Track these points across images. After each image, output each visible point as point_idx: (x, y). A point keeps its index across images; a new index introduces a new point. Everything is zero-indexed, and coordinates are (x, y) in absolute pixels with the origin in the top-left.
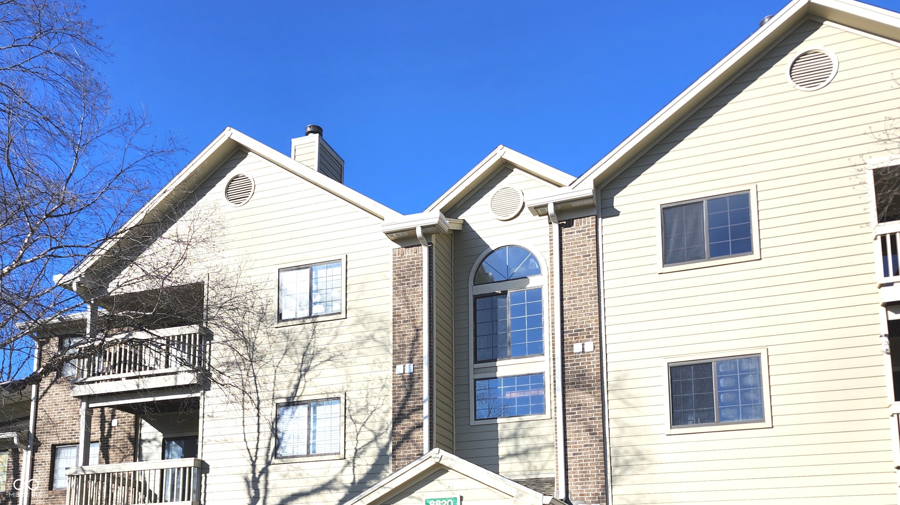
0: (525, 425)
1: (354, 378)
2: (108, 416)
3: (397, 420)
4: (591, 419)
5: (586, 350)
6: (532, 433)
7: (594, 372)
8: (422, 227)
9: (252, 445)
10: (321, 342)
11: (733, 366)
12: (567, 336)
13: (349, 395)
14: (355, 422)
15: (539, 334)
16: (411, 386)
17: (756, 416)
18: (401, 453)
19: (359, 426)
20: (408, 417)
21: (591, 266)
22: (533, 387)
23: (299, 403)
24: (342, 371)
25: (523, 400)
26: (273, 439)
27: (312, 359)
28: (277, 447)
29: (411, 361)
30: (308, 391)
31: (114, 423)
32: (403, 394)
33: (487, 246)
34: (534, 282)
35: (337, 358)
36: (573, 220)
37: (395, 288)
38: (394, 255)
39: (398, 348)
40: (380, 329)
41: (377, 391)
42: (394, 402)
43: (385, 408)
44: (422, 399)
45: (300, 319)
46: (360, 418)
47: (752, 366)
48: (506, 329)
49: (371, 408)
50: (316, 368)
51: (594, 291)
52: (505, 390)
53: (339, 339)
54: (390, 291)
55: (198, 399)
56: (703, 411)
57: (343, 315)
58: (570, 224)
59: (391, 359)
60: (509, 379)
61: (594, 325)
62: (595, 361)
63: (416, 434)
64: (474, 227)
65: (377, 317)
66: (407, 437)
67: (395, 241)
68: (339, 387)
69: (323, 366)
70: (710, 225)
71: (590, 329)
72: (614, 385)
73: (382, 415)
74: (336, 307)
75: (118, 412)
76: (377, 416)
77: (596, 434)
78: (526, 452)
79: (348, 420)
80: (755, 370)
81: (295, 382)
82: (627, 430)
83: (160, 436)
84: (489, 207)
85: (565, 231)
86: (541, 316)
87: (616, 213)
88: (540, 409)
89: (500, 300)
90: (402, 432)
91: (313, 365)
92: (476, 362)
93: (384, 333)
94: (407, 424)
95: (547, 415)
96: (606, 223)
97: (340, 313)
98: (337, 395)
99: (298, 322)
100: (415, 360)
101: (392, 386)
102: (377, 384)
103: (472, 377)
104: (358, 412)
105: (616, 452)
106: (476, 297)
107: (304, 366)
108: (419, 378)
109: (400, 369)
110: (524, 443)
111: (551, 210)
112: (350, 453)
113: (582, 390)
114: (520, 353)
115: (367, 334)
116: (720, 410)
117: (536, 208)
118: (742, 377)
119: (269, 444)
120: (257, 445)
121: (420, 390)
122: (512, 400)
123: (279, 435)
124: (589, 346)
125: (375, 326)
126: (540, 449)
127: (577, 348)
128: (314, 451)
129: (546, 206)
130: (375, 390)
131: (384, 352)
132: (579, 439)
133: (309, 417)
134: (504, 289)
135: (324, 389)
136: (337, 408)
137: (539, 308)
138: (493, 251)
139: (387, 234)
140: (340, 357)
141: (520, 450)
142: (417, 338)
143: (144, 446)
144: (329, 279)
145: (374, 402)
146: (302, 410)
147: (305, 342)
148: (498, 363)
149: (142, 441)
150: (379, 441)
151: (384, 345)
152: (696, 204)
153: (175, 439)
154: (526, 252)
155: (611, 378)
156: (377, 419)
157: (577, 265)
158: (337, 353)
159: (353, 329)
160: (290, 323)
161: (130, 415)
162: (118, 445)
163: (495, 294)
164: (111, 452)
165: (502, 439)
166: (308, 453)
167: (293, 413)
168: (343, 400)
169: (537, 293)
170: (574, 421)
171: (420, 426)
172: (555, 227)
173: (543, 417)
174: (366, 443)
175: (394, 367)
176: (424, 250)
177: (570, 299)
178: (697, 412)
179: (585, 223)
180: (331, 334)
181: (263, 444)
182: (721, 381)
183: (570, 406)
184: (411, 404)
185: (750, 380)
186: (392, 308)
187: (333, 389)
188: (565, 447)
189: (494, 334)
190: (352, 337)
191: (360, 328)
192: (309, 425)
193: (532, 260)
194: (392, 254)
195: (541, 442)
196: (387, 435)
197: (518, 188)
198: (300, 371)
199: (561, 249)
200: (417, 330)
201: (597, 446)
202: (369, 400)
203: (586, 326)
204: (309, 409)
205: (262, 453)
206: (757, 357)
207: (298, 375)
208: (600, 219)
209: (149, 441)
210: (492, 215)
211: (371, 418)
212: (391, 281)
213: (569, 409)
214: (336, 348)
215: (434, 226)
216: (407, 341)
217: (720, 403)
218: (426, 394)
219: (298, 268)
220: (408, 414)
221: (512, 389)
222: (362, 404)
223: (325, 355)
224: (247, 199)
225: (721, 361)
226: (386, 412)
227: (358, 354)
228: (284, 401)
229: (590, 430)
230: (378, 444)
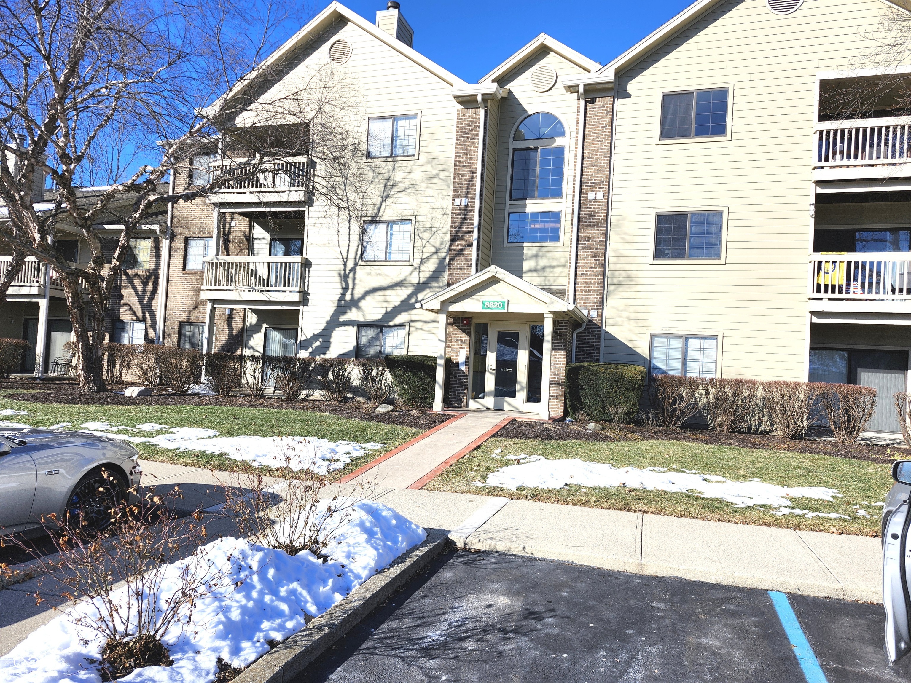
0: (544, 249)
1: (423, 206)
2: (228, 219)
3: (454, 239)
4: (596, 249)
5: (597, 198)
6: (549, 255)
7: (602, 214)
8: (483, 95)
9: (344, 250)
10: (399, 176)
11: (702, 218)
12: (584, 186)
13: (418, 218)
14: (422, 239)
15: (560, 182)
16: (466, 215)
17: (715, 255)
18: (455, 264)
19: (424, 242)
20: (461, 238)
21: (606, 135)
22: (552, 221)
23: (380, 222)
24: (413, 200)
25: (543, 230)
26: (360, 247)
27: (391, 189)
28: (362, 253)
29: (466, 196)
30: (387, 213)
31: (233, 224)
32: (459, 220)
33: (526, 111)
34: (559, 142)
35: (410, 189)
36: (596, 98)
37: (457, 139)
38: (458, 114)
39: (457, 186)
40: (444, 170)
41: (439, 217)
42: (452, 226)
43: (444, 230)
44: (473, 225)
45: (384, 157)
46: (426, 236)
47: (716, 219)
48: (535, 177)
49: (434, 229)
50: (394, 196)
51: (607, 154)
52: (531, 222)
53: (413, 175)
54: (454, 141)
55: (304, 212)
56: (677, 249)
57: (416, 157)
58: (593, 101)
59: (451, 193)
60: (535, 215)
61: (605, 179)
62: (603, 207)
63: (467, 251)
64: (517, 95)
65: (442, 161)
66: (460, 252)
67: (460, 103)
68: (411, 212)
69: (400, 195)
70: (697, 112)
71: (601, 183)
72: (615, 225)
73: (442, 235)
74: (411, 152)
75: (237, 216)
76: (439, 235)
77: (599, 260)
78: (543, 269)
79: (417, 237)
80: (717, 222)
81: (378, 206)
82: (622, 258)
83: (268, 236)
84: (529, 81)
85: (589, 106)
86: (562, 168)
87: (629, 96)
88: (556, 238)
89: (532, 153)
90: (457, 249)
91: (392, 193)
92: (511, 199)
93: (446, 173)
94: (460, 244)
95: (561, 243)
96: (620, 102)
97: (414, 155)
98: (409, 218)
99: (382, 160)
100: (470, 196)
101: (450, 214)
102: (439, 212)
103: (507, 211)
104: (424, 231)
105: (613, 274)
106: (514, 150)
107: (385, 194)
108: (472, 210)
109: (457, 202)
110: (542, 262)
111: (581, 89)
112: (417, 262)
113: (592, 227)
114: (544, 195)
115: (434, 173)
116: (690, 249)
117: (570, 87)
118: (708, 226)
119: (357, 250)
120: (348, 250)
121: (472, 219)
122: (536, 230)
123: (365, 244)
124: (600, 195)
125: (441, 167)
126: (553, 267)
127: (591, 196)
128: (390, 258)
129: (578, 86)
130: (438, 217)
131: (446, 187)
132: (586, 263)
133: (387, 232)
134: (536, 146)
135: (399, 212)
136: (408, 227)
137: (561, 162)
138: (530, 116)
139: (455, 97)
140: (413, 189)
141: (539, 267)
142: (472, 179)
143: (256, 242)
144: (407, 128)
145: (437, 225)
146: (382, 227)
147: (386, 175)
148: (528, 202)
149: (254, 239)
150: (439, 254)
151: (446, 183)
152: (688, 94)
153: (280, 240)
154: (555, 118)
155: (613, 219)
156: (438, 238)
157: (596, 133)
158: (410, 186)
159: (424, 168)
160: (376, 160)
161: (245, 218)
162: (236, 241)
163: (528, 149)
164: (230, 245)
165: (527, 259)
166: (386, 259)
167: (376, 228)
168: (413, 222)
169: (561, 150)
170: (584, 250)
171: (470, 245)
172: (583, 102)
173: (557, 244)
174: (429, 255)
175: (454, 200)
176: (482, 112)
177: (589, 158)
178: (673, 249)
179: (604, 101)
180: (407, 171)
181: (352, 250)
182: (693, 228)
183: (582, 238)
184: (464, 228)
185: (713, 229)
186: (454, 155)
187: (406, 213)
188: (576, 268)
189: (526, 179)
190: (422, 174)
191: (429, 168)
192: (387, 238)
193: (559, 125)
194: (456, 113)
195: (554, 263)
196: (445, 251)
197: (552, 67)
198: (382, 198)
199: (585, 120)
200: (473, 173)
201: (599, 269)
202: (433, 223)
203: (599, 180)
204: (387, 226)
205: (351, 256)
206: (720, 213)
207: (380, 200)
208: (616, 99)
209: (260, 239)
210: (531, 87)
211: (434, 236)
212: (455, 134)
213: (581, 241)
214: (410, 181)
215: (491, 94)
216: (464, 180)
217: (691, 244)
218: (476, 222)
219: (384, 118)
220: (462, 236)
221: (537, 222)
222: (428, 226)
223: (401, 186)
224: (347, 59)
225: (694, 214)
226: (445, 233)
227: (427, 188)
228: (370, 219)
229: (595, 257)
230: (438, 256)
